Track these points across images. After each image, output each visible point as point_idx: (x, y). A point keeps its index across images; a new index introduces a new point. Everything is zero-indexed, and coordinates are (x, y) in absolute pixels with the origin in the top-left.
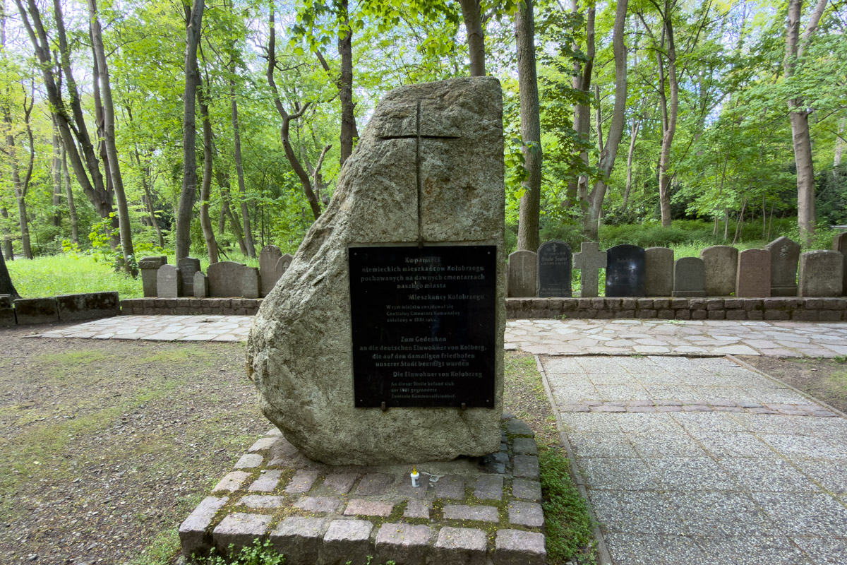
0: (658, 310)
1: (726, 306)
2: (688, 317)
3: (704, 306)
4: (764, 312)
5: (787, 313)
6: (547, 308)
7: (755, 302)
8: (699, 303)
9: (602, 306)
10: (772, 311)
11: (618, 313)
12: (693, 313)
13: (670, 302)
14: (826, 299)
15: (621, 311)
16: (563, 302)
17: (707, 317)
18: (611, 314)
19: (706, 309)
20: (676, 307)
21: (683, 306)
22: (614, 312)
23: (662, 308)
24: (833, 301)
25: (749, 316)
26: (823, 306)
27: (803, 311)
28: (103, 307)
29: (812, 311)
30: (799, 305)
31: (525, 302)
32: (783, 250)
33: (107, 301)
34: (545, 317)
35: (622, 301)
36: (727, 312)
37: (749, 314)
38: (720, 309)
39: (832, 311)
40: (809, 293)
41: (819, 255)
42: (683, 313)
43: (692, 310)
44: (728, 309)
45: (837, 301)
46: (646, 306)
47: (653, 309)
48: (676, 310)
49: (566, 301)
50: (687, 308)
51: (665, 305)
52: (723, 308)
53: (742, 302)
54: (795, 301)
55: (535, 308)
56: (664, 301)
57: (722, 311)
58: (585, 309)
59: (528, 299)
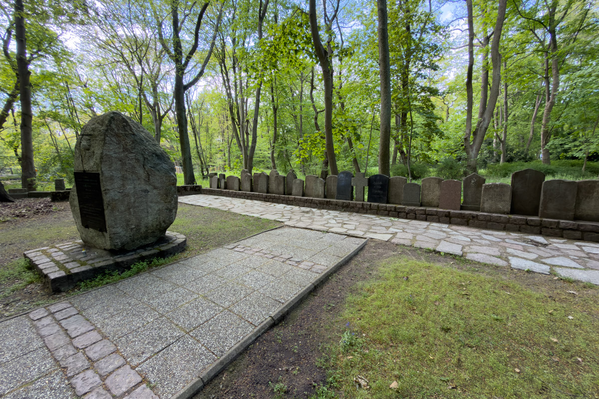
0: (389, 211)
1: (427, 213)
2: (405, 217)
3: (414, 211)
4: (450, 219)
5: (465, 221)
6: (336, 205)
7: (444, 212)
8: (411, 210)
9: (361, 206)
10: (456, 219)
11: (369, 211)
12: (408, 215)
13: (395, 207)
14: (494, 215)
15: (370, 210)
16: (343, 203)
17: (415, 219)
18: (365, 211)
19: (415, 214)
20: (399, 211)
21: (402, 211)
22: (367, 210)
23: (391, 211)
24: (497, 216)
25: (441, 221)
26: (491, 219)
27: (476, 221)
28: (196, 191)
29: (483, 222)
30: (473, 217)
31: (327, 201)
32: (473, 181)
33: (197, 188)
34: (335, 209)
35: (371, 205)
36: (427, 217)
37: (441, 219)
38: (423, 215)
39: (497, 224)
40: (486, 210)
41: (493, 186)
42: (402, 214)
43: (407, 214)
44: (428, 215)
45: (500, 216)
46: (383, 209)
47: (386, 210)
48: (399, 212)
49: (345, 202)
50: (405, 212)
51: (393, 209)
52: (425, 214)
53: (437, 211)
54: (470, 214)
55: (331, 204)
56: (392, 207)
57: (424, 216)
58: (353, 207)
59: (328, 200)
